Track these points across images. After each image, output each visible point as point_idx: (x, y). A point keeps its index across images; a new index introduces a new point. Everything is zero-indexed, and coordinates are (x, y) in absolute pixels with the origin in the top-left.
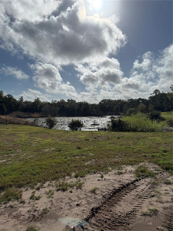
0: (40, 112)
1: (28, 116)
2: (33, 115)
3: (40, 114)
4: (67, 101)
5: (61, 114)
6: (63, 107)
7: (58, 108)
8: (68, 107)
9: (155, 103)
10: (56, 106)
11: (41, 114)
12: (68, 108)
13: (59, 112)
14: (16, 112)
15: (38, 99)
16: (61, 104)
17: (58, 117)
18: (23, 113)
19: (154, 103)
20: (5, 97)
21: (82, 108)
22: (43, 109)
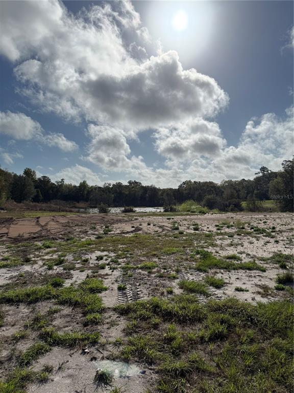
0: (87, 201)
1: (71, 206)
2: (77, 205)
3: (87, 204)
4: (128, 184)
5: (117, 204)
6: (120, 193)
7: (113, 196)
8: (127, 193)
9: (259, 188)
10: (109, 192)
11: (89, 202)
12: (127, 195)
13: (114, 200)
14: (54, 201)
15: (84, 182)
16: (118, 189)
17: (112, 207)
18: (64, 202)
19: (257, 188)
20: (39, 179)
21: (147, 195)
22: (92, 196)
